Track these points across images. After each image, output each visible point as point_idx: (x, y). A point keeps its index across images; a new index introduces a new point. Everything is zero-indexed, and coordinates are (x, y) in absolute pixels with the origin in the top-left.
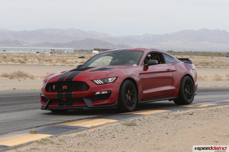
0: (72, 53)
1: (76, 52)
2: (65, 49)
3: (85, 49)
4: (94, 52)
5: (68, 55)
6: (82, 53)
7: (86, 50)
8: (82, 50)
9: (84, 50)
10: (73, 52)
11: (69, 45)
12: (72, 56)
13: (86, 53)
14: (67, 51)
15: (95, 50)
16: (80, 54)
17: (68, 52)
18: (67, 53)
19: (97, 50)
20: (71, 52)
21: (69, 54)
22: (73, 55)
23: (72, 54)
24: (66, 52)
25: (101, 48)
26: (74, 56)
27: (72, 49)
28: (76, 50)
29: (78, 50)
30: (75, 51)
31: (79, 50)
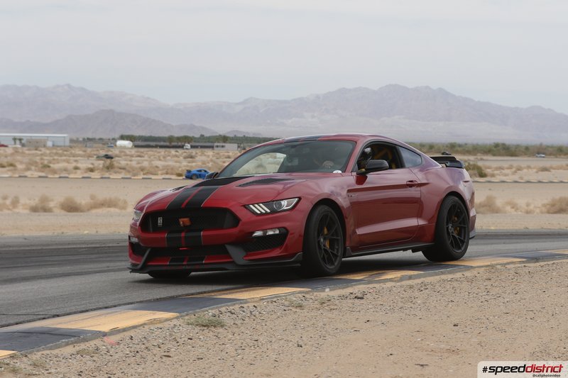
0: (65, 146)
1: (74, 145)
2: (48, 137)
3: (98, 137)
4: (120, 143)
5: (54, 151)
6: (90, 147)
7: (101, 139)
8: (89, 139)
9: (94, 139)
10: (67, 143)
11: (57, 126)
12: (65, 153)
13: (101, 145)
14: (53, 142)
15: (122, 138)
16: (84, 149)
17: (56, 144)
18: (53, 145)
19: (127, 140)
20: (62, 144)
21: (59, 148)
22: (66, 151)
23: (65, 148)
24: (49, 144)
25: (137, 133)
26: (71, 153)
27: (64, 137)
28: (75, 139)
29: (81, 139)
30: (72, 141)
31: (84, 139)
